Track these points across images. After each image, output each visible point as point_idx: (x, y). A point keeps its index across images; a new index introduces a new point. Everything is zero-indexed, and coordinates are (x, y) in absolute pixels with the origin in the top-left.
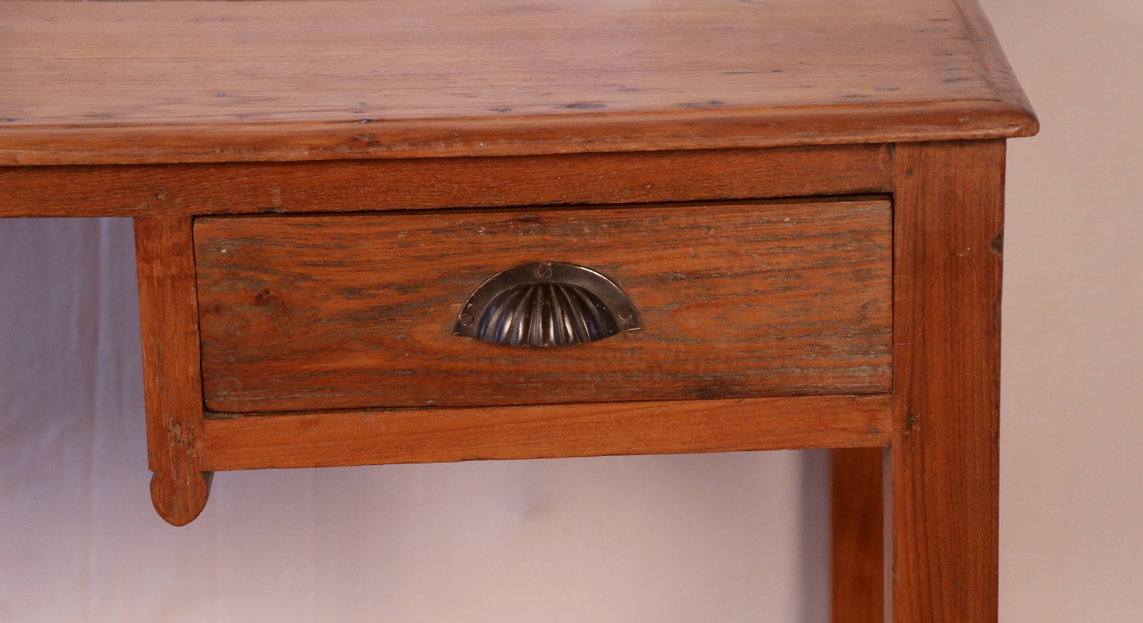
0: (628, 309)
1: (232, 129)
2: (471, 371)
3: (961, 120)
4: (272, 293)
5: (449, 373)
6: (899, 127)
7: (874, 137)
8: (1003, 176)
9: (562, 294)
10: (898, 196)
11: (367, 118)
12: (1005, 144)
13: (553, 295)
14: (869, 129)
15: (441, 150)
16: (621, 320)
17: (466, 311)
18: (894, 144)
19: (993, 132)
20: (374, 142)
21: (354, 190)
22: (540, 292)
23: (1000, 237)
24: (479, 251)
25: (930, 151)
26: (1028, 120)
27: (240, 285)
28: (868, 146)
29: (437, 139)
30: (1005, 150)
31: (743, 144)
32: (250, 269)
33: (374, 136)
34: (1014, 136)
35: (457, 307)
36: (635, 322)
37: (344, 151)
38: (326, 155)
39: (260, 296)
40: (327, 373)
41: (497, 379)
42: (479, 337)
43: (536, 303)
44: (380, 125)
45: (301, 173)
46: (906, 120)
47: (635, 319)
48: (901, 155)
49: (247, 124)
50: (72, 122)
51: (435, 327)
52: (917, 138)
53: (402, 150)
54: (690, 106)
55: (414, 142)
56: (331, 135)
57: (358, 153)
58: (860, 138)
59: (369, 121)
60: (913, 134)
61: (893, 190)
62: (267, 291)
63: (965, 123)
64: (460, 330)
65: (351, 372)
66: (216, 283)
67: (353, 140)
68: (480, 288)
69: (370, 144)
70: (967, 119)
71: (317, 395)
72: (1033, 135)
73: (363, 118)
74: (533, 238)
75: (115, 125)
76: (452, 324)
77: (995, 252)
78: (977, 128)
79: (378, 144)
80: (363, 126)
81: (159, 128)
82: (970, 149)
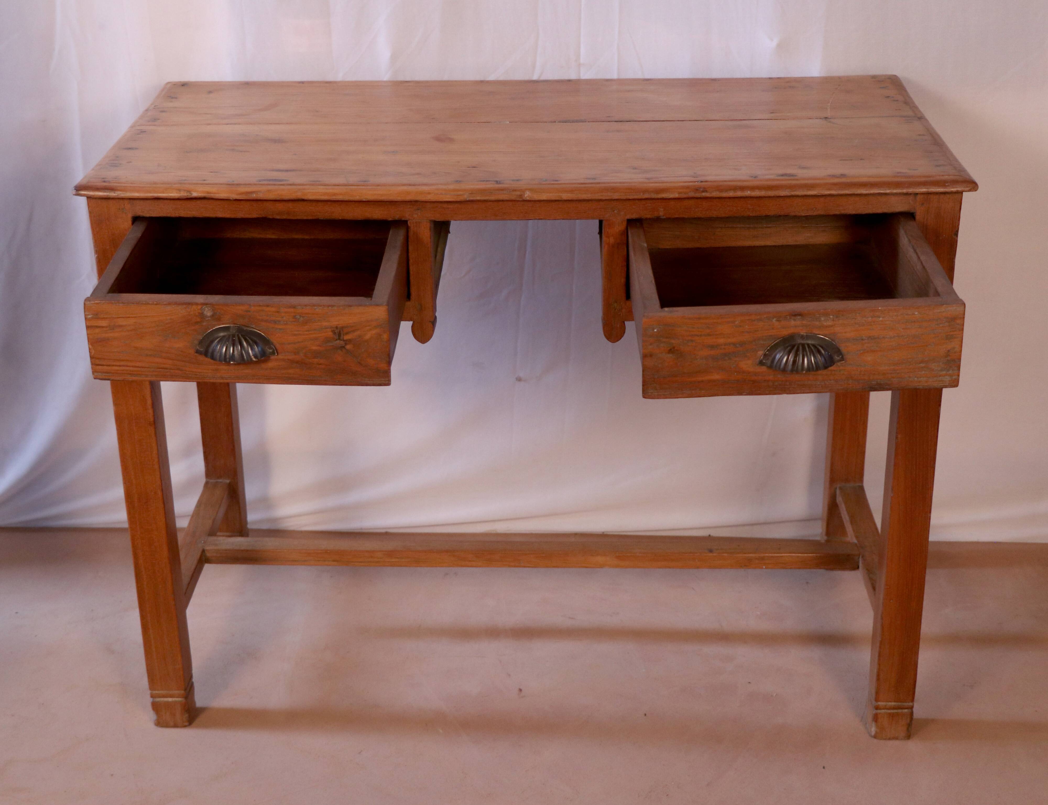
0: (839, 352)
1: (645, 185)
2: (765, 381)
3: (947, 184)
4: (676, 348)
5: (754, 382)
6: (921, 187)
7: (910, 190)
8: (961, 206)
9: (811, 348)
10: (917, 214)
11: (701, 180)
12: (962, 193)
13: (807, 349)
14: (908, 187)
15: (731, 194)
16: (836, 358)
17: (765, 355)
18: (917, 194)
19: (959, 189)
20: (705, 190)
21: (693, 209)
22: (801, 348)
23: (957, 231)
24: (773, 329)
25: (932, 196)
26: (974, 185)
27: (662, 345)
28: (907, 194)
29: (730, 190)
30: (962, 196)
31: (856, 193)
32: (667, 338)
33: (704, 188)
34: (968, 191)
35: (761, 353)
36: (842, 359)
37: (692, 194)
38: (685, 196)
39: (671, 349)
40: (699, 382)
41: (776, 384)
42: (770, 367)
43: (799, 353)
44: (706, 183)
45: (672, 203)
46: (924, 184)
47: (842, 357)
48: (919, 197)
49: (652, 183)
50: (582, 182)
51: (749, 362)
52: (928, 192)
53: (716, 194)
54: (834, 176)
55: (721, 191)
56: (688, 187)
57: (698, 195)
58: (905, 191)
59: (702, 182)
60: (927, 190)
61: (915, 211)
62: (674, 348)
63: (948, 186)
64: (761, 363)
65: (710, 381)
66: (651, 344)
67: (697, 190)
68: (772, 346)
69: (703, 192)
70: (949, 184)
71: (693, 392)
72: (976, 191)
73: (699, 180)
74: (798, 323)
75: (599, 183)
76: (758, 361)
77: (955, 237)
78: (953, 188)
79: (707, 191)
80: (699, 184)
81: (616, 185)
82: (948, 196)
